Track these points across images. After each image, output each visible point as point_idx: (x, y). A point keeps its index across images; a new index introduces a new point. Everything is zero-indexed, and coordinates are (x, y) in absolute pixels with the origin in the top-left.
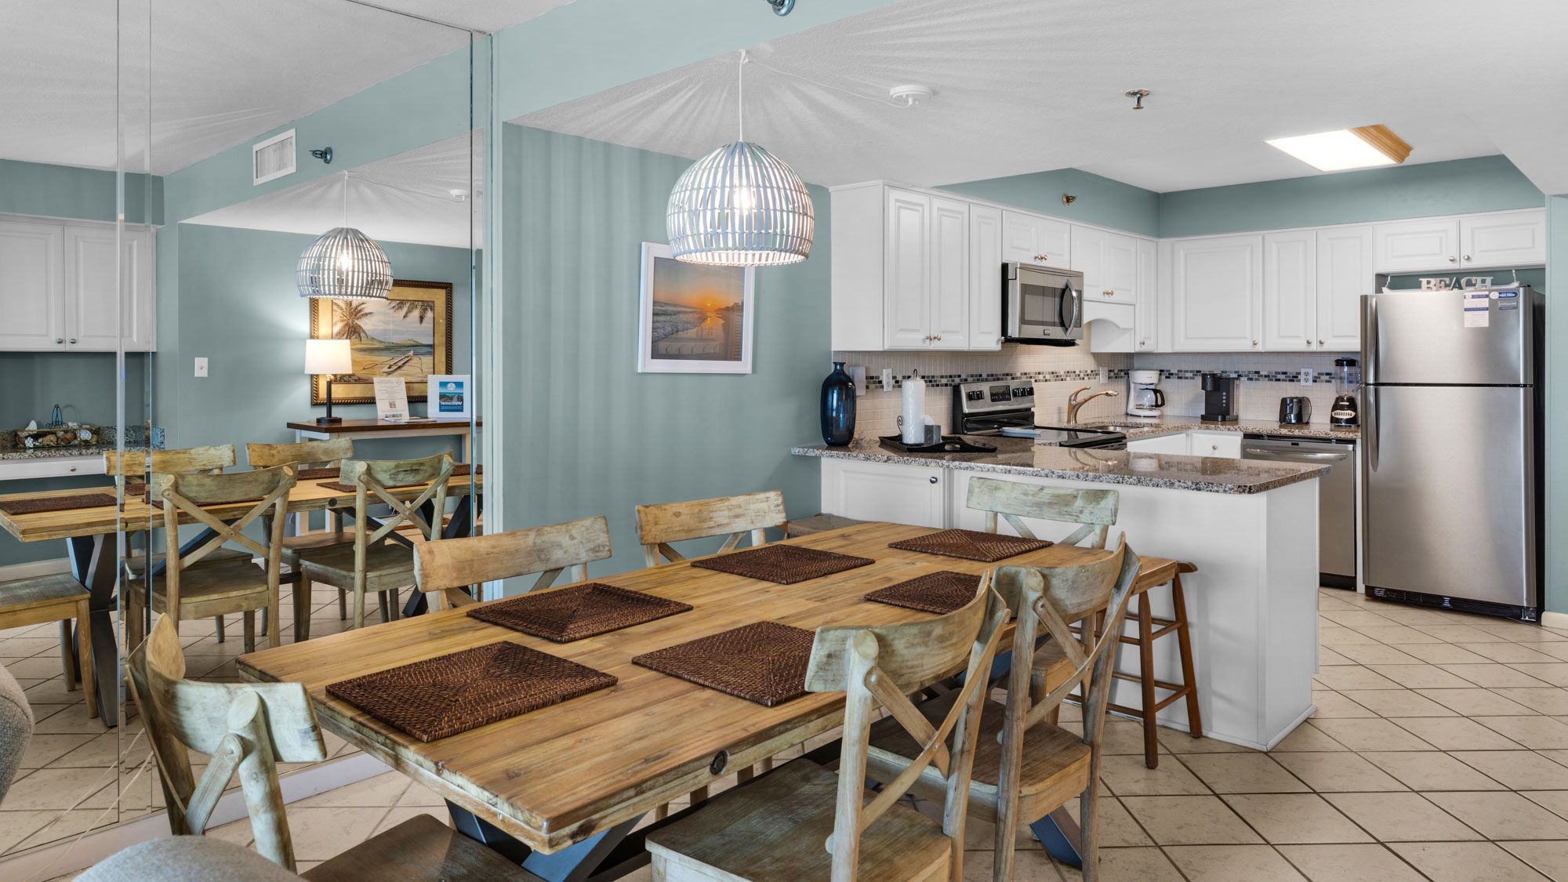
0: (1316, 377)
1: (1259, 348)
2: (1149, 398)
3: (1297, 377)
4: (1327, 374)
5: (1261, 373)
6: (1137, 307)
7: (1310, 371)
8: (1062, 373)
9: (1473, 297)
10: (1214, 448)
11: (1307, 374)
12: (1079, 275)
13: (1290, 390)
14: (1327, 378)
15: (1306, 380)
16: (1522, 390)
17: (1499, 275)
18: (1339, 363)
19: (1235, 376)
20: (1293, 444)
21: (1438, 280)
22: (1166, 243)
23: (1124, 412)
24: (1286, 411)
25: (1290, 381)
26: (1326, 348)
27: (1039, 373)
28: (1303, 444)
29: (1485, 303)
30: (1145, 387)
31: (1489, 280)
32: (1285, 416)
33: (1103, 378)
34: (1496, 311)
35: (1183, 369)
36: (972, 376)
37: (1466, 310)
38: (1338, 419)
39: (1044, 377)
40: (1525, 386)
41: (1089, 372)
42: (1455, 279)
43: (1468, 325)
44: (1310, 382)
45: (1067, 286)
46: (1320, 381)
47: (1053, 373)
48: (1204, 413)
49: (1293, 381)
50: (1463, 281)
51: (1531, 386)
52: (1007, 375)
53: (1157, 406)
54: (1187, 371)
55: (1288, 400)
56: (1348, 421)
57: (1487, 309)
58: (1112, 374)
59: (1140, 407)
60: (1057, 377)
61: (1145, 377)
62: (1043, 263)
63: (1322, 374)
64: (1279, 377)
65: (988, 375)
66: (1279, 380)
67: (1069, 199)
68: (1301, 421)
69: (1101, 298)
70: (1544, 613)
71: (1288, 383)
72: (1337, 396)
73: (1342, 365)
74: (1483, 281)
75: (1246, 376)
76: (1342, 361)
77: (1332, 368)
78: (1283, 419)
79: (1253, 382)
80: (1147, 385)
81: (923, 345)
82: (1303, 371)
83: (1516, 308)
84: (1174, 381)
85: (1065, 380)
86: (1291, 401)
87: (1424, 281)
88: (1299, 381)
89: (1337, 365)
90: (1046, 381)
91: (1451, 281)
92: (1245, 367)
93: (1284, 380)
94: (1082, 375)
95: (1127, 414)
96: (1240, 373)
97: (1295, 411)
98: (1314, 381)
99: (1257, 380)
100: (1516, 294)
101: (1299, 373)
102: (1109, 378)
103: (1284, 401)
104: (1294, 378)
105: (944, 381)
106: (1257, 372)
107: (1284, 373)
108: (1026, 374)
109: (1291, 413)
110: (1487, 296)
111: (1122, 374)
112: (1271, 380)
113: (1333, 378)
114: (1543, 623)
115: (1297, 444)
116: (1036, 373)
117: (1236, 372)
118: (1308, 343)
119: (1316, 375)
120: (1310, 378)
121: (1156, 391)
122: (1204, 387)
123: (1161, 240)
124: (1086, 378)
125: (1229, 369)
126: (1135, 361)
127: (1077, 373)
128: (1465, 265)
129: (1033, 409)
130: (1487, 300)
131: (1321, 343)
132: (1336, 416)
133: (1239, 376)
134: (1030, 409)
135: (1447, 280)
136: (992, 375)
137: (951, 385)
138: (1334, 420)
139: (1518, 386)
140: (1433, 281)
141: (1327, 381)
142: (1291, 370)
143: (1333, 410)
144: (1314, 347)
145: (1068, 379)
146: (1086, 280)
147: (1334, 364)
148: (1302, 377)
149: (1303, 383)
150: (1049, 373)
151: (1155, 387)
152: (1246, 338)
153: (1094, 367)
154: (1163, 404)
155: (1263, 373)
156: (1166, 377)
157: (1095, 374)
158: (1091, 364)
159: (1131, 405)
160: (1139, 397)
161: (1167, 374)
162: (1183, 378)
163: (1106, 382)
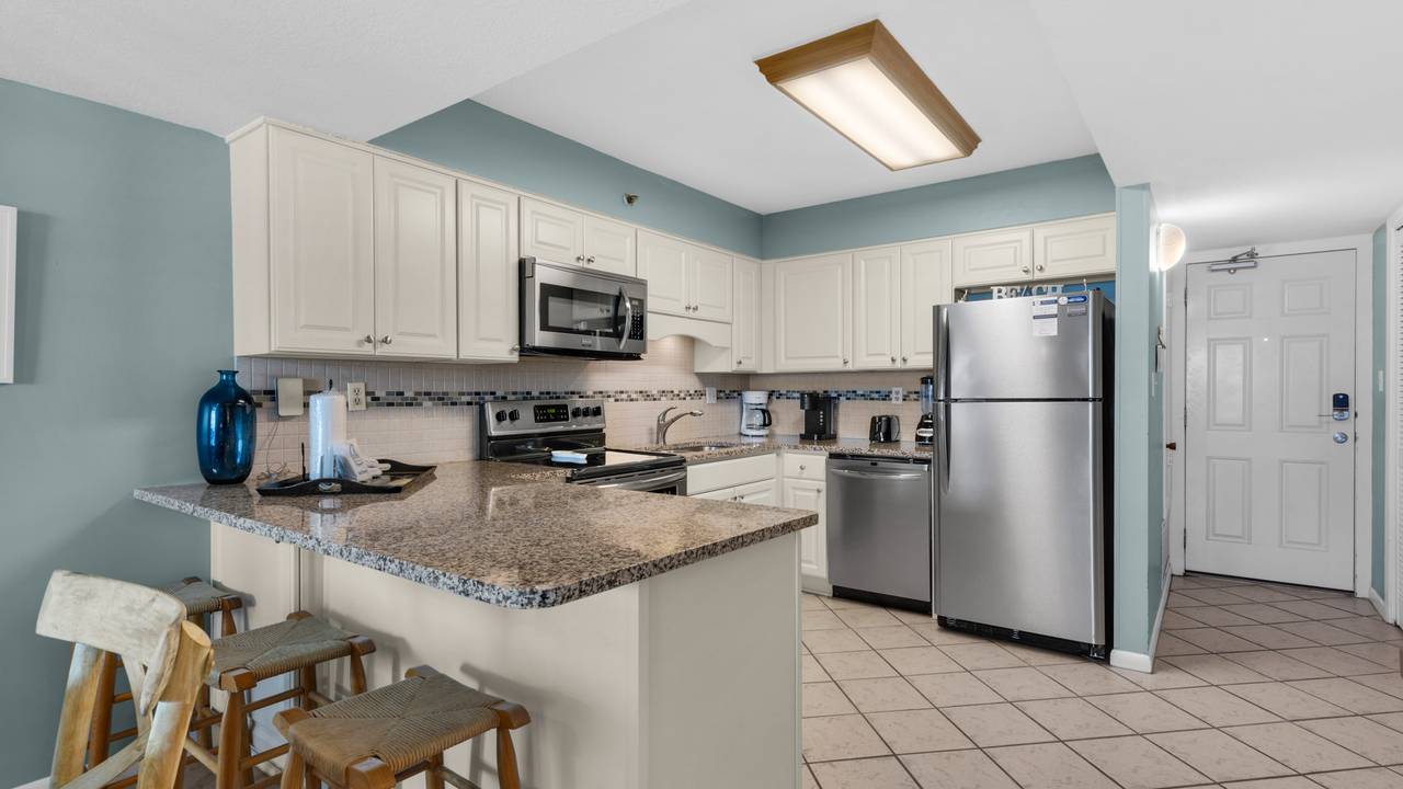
0: (905, 396)
1: (850, 367)
2: (758, 418)
3: (889, 396)
4: (916, 393)
6: (734, 326)
7: (900, 390)
8: (655, 392)
9: (1042, 303)
10: (802, 468)
11: (897, 393)
12: (642, 284)
13: (881, 409)
14: (915, 396)
15: (897, 399)
16: (1091, 404)
17: (1070, 284)
18: (923, 381)
19: (835, 395)
20: (872, 464)
21: (1009, 288)
22: (768, 264)
23: (737, 431)
24: (876, 429)
25: (883, 399)
26: (911, 364)
27: (622, 392)
28: (881, 464)
29: (1053, 309)
30: (754, 407)
31: (1060, 287)
32: (875, 434)
33: (710, 397)
34: (1067, 319)
36: (514, 393)
37: (1034, 317)
38: (922, 437)
39: (629, 396)
40: (1094, 400)
41: (692, 392)
42: (1025, 288)
43: (1036, 334)
44: (900, 401)
45: (620, 293)
46: (908, 400)
47: (641, 392)
48: (803, 432)
49: (885, 400)
50: (1034, 290)
51: (1100, 400)
52: (573, 393)
53: (765, 425)
55: (878, 419)
56: (929, 440)
57: (1056, 316)
58: (722, 395)
59: (750, 427)
60: (647, 396)
61: (755, 397)
62: (591, 266)
63: (911, 393)
64: (873, 396)
65: (541, 393)
66: (872, 399)
67: (630, 200)
68: (888, 438)
69: (683, 312)
70: (1113, 651)
71: (880, 402)
72: (923, 414)
73: (926, 383)
74: (1054, 289)
75: (844, 395)
76: (926, 379)
77: (918, 387)
78: (873, 437)
79: (850, 402)
80: (756, 404)
81: (356, 349)
82: (894, 389)
83: (1086, 313)
84: (783, 401)
85: (659, 399)
86: (881, 420)
87: (995, 289)
88: (891, 399)
89: (922, 383)
90: (632, 400)
91: (1022, 290)
92: (844, 386)
93: (877, 399)
94: (682, 395)
95: (741, 434)
97: (883, 430)
98: (904, 400)
99: (855, 399)
100: (1085, 299)
101: (891, 392)
102: (718, 398)
103: (874, 418)
104: (886, 397)
105: (466, 399)
106: (855, 392)
107: (877, 392)
108: (601, 392)
109: (880, 431)
110: (1056, 302)
111: (736, 394)
112: (866, 399)
113: (920, 396)
114: (1111, 663)
115: (875, 464)
116: (616, 392)
117: (836, 392)
118: (893, 360)
119: (905, 393)
120: (901, 396)
121: (764, 411)
122: (802, 407)
123: (765, 262)
124: (688, 398)
125: (832, 387)
127: (676, 392)
128: (1038, 276)
129: (604, 431)
130: (1056, 305)
131: (904, 360)
132: (920, 435)
133: (840, 395)
134: (601, 430)
135: (1018, 288)
136: (548, 393)
137: (476, 404)
138: (919, 439)
139: (1087, 400)
140: (1004, 289)
141: (914, 400)
142: (884, 389)
143: (918, 428)
144: (899, 365)
145: (663, 398)
146: (651, 290)
147: (920, 382)
148: (893, 396)
149: (894, 402)
150: (636, 392)
151: (764, 407)
152: (837, 357)
153: (698, 387)
154: (770, 423)
155: (859, 392)
156: (774, 397)
157: (701, 394)
158: (694, 384)
159: (744, 426)
160: (750, 416)
161: (776, 394)
162: (788, 398)
163: (715, 402)
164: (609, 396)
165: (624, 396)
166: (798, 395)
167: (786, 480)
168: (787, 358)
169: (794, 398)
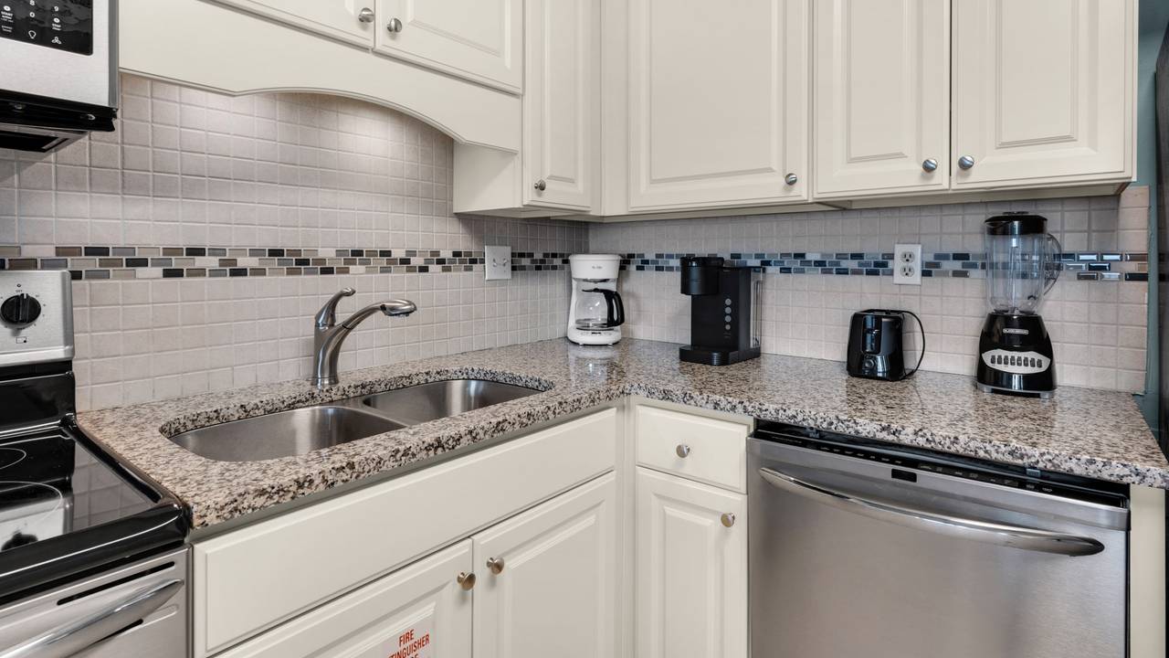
0: (929, 264)
1: (802, 193)
2: (599, 310)
3: (884, 265)
4: (957, 257)
5: (808, 257)
6: (528, 103)
7: (917, 250)
10: (682, 452)
11: (908, 257)
13: (871, 295)
14: (958, 265)
15: (907, 271)
18: (998, 227)
19: (757, 263)
20: (895, 474)
24: (864, 348)
25: (869, 273)
27: (196, 252)
30: (593, 286)
32: (862, 359)
35: (665, 252)
38: (997, 372)
39: (226, 262)
41: (445, 254)
44: (916, 278)
46: (939, 275)
48: (688, 342)
49: (875, 273)
53: (611, 323)
54: (670, 256)
55: (869, 318)
56: (1029, 380)
58: (526, 262)
59: (583, 326)
60: (301, 263)
61: (593, 267)
63: (945, 257)
64: (845, 264)
66: (844, 272)
69: (352, 31)
71: (865, 279)
72: (991, 309)
73: (1007, 232)
75: (776, 263)
76: (1010, 218)
77: (975, 243)
78: (857, 365)
79: (791, 277)
80: (596, 281)
82: (899, 250)
84: (650, 274)
86: (878, 319)
88: (891, 273)
89: (993, 232)
90: (238, 272)
92: (774, 241)
93: (855, 272)
95: (565, 340)
96: (766, 258)
97: (883, 344)
98: (926, 274)
99: (801, 271)
101: (891, 256)
102: (514, 268)
103: (858, 320)
104: (879, 267)
106: (799, 255)
107: (855, 256)
109: (877, 351)
111: (558, 262)
112: (828, 272)
113: (974, 266)
115: (913, 478)
117: (758, 256)
118: (928, 168)
119: (930, 258)
120: (917, 266)
121: (609, 295)
122: (685, 289)
124: (434, 268)
126: (590, 239)
127: (397, 254)
131: (965, 166)
132: (997, 367)
133: (767, 263)
138: (988, 374)
141: (956, 274)
142: (873, 250)
144: (942, 181)
145: (353, 268)
147: (983, 228)
148: (897, 265)
149: (898, 278)
150: (255, 252)
151: (612, 287)
152: (770, 170)
153: (464, 243)
154: (621, 320)
155: (811, 257)
156: (633, 268)
157: (473, 261)
158: (452, 239)
159: (572, 323)
160: (584, 305)
161: (638, 261)
162: (659, 269)
163: (508, 275)
164: (143, 263)
165: (210, 262)
166: (676, 263)
167: (641, 471)
168: (653, 181)
169: (670, 269)
